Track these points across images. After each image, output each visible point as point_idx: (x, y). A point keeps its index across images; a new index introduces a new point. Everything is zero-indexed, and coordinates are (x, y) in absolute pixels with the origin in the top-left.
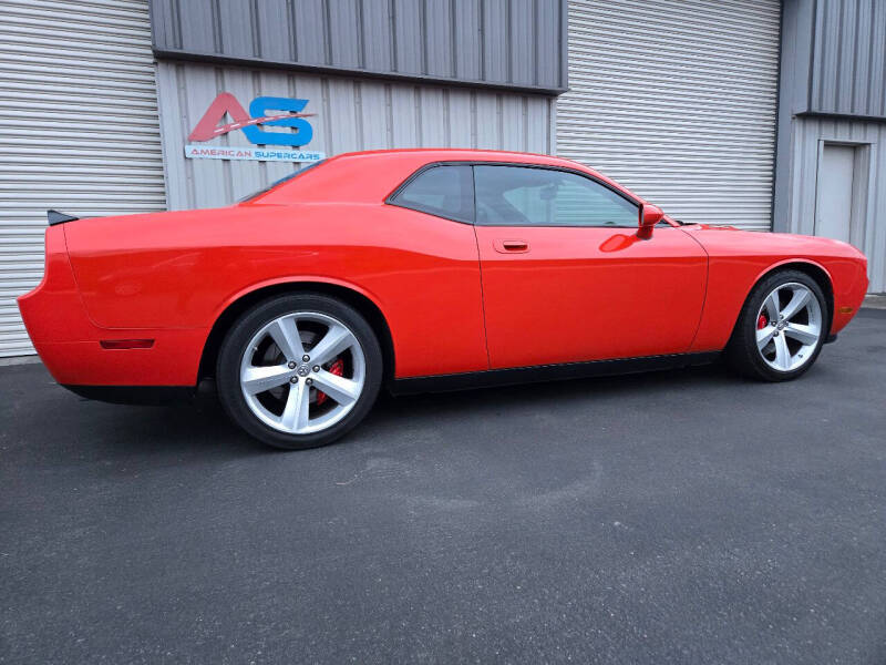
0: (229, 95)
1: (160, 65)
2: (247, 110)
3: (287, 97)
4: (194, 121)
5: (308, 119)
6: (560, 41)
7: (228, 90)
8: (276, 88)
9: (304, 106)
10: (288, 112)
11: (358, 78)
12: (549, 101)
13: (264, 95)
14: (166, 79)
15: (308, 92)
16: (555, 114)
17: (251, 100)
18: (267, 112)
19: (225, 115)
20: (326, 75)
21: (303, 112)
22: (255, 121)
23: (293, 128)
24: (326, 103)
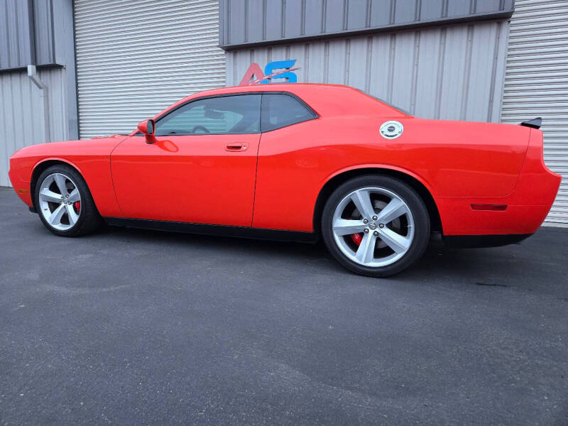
0: (255, 64)
1: (228, 54)
2: (263, 71)
3: (284, 59)
4: (239, 81)
7: (255, 62)
8: (279, 56)
9: (294, 64)
10: (284, 69)
11: (326, 40)
12: (499, 23)
13: (273, 61)
14: (229, 58)
15: (297, 55)
16: (504, 33)
17: (266, 64)
18: (273, 71)
19: (253, 76)
20: (306, 42)
21: (293, 68)
22: (267, 77)
23: (287, 78)
24: (306, 57)
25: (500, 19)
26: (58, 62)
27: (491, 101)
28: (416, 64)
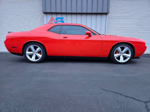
3: (61, 17)
4: (48, 21)
5: (64, 20)
6: (108, 4)
7: (53, 17)
8: (59, 16)
11: (72, 14)
12: (106, 15)
14: (45, 16)
15: (64, 16)
16: (107, 17)
20: (66, 14)
24: (67, 18)
25: (106, 14)
27: (105, 30)
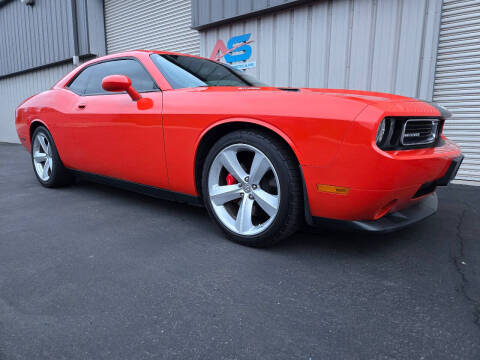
1: (201, 33)
2: (226, 44)
5: (250, 44)
7: (221, 38)
8: (238, 31)
14: (202, 39)
15: (251, 29)
24: (259, 30)
26: (92, 52)
28: (351, 27)
